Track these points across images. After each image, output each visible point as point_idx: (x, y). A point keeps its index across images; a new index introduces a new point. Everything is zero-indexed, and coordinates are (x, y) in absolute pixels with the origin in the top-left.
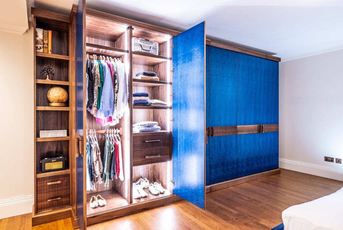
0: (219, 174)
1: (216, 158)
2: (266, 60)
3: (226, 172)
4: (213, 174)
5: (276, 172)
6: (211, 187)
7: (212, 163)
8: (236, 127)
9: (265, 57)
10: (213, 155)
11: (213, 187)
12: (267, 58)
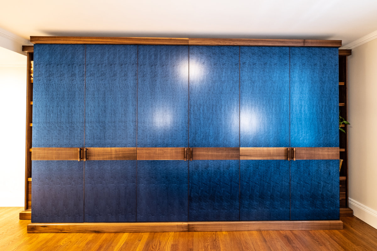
0: (205, 209)
1: (200, 189)
2: (306, 49)
3: (218, 210)
4: (194, 208)
5: (330, 226)
6: (189, 225)
7: (192, 194)
8: (238, 150)
9: (302, 45)
10: (194, 184)
11: (193, 225)
12: (305, 45)
